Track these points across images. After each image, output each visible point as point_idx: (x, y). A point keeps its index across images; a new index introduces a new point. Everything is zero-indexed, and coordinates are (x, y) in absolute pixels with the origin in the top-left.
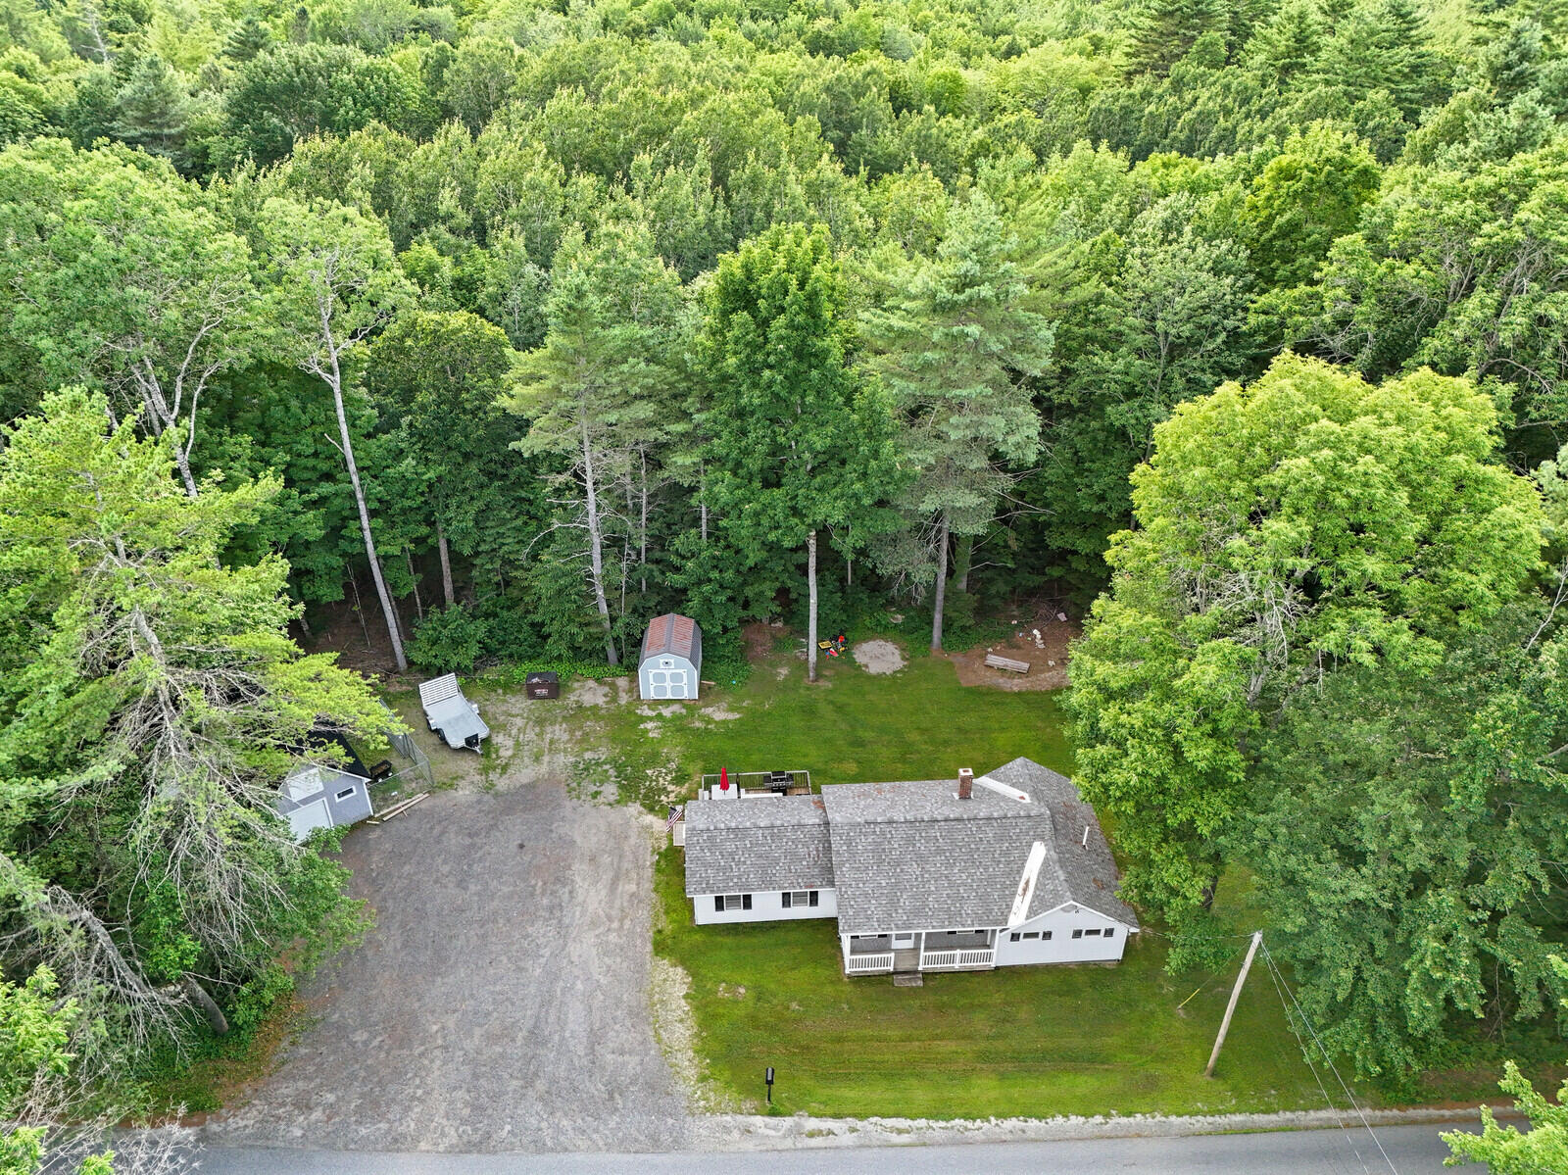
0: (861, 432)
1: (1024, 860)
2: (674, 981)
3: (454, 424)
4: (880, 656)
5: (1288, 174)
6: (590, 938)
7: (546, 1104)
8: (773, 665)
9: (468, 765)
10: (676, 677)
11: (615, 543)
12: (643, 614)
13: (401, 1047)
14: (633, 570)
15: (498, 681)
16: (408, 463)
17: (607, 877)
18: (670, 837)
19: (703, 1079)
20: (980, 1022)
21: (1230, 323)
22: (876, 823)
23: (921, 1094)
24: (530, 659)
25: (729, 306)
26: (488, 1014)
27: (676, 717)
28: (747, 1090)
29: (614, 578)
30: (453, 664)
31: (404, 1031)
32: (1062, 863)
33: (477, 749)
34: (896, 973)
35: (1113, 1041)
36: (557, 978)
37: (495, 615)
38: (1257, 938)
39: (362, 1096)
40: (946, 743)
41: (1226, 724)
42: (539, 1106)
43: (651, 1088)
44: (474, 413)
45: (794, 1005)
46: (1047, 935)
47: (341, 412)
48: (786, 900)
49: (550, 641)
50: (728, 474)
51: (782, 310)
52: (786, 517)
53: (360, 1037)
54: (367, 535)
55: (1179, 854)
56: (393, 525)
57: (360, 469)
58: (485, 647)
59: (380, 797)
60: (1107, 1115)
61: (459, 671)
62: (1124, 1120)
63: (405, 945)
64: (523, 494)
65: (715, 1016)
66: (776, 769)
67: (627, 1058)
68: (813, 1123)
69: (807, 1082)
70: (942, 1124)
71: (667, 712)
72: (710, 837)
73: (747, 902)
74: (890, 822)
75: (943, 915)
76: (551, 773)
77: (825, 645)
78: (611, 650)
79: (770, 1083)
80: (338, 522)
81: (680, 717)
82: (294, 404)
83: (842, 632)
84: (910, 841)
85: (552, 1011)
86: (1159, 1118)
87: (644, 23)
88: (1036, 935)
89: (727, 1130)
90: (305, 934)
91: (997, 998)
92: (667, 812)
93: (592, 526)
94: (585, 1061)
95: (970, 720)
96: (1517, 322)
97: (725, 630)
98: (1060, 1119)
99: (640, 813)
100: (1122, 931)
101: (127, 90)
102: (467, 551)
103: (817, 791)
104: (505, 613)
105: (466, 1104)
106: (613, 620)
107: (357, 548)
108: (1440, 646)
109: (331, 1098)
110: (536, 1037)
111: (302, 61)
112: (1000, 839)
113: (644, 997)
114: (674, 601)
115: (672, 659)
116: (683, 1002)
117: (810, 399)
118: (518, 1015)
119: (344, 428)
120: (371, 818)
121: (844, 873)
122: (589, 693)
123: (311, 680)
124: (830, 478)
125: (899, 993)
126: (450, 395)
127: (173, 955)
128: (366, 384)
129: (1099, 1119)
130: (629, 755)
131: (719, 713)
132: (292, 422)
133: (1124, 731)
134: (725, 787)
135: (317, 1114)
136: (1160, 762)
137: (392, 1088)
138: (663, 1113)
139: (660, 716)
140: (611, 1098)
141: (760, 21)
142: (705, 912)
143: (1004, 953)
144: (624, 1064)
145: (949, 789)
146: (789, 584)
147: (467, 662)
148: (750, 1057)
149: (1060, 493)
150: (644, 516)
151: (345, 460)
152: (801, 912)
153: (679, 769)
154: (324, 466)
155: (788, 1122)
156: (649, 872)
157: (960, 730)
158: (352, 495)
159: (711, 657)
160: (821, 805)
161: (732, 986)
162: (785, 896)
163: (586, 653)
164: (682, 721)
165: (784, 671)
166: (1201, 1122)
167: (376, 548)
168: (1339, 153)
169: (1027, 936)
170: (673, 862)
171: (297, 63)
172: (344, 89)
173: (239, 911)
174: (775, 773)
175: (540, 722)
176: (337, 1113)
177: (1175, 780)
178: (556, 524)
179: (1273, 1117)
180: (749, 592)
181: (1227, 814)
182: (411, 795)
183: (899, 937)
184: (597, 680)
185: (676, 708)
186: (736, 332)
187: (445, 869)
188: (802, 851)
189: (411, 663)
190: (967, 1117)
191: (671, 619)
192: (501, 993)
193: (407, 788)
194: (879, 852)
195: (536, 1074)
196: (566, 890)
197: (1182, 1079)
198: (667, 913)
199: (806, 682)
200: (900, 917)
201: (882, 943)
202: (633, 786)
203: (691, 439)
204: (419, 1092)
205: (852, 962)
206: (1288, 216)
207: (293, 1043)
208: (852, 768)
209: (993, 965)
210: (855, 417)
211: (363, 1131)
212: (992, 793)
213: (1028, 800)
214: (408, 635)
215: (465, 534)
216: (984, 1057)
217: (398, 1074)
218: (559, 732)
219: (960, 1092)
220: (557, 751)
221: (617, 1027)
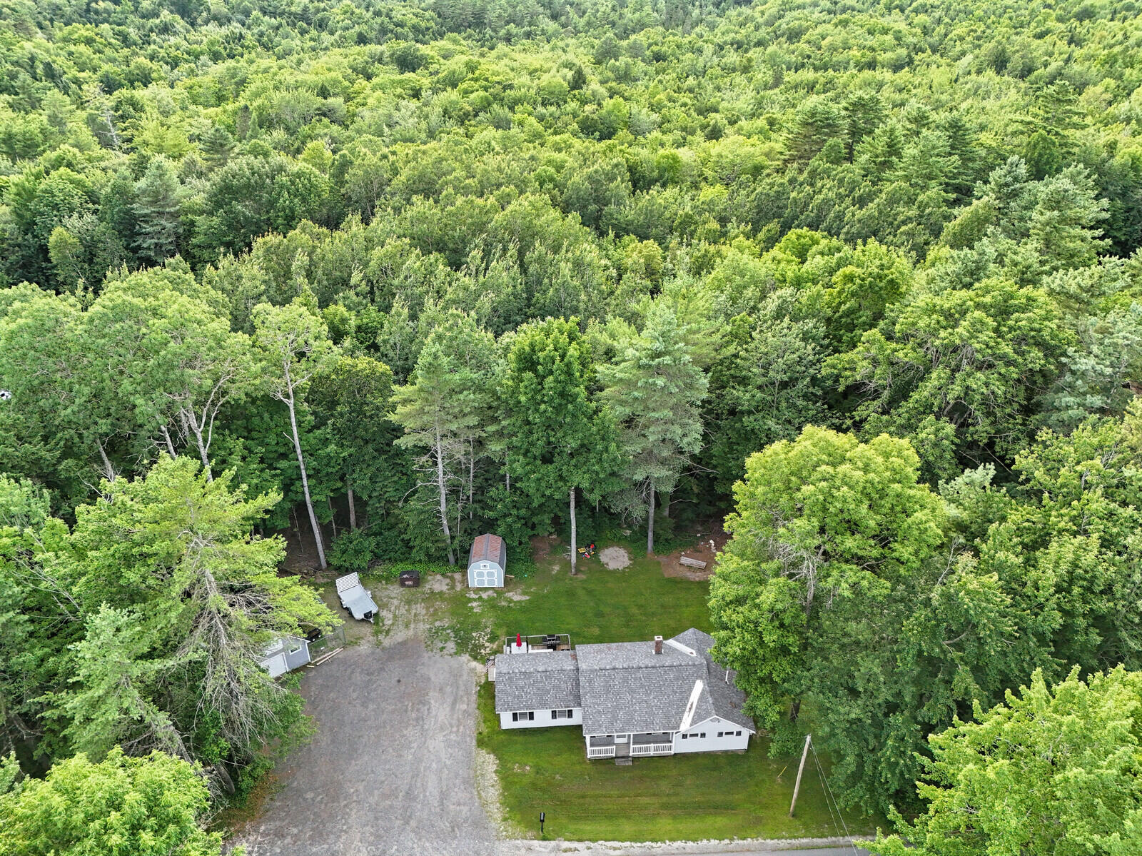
0: (598, 437)
1: (690, 690)
2: (489, 763)
3: (359, 424)
4: (615, 558)
5: (850, 278)
6: (440, 737)
7: (417, 834)
8: (550, 564)
9: (366, 630)
10: (491, 575)
11: (454, 492)
12: (470, 534)
13: (333, 802)
14: (464, 508)
15: (382, 576)
16: (332, 447)
17: (449, 700)
18: (487, 675)
19: (505, 819)
20: (664, 786)
21: (812, 371)
22: (605, 669)
23: (628, 827)
24: (401, 561)
25: (522, 366)
26: (382, 782)
27: (490, 599)
28: (530, 826)
29: (454, 514)
30: (356, 566)
31: (334, 792)
32: (712, 694)
33: (371, 620)
34: (616, 757)
35: (738, 797)
36: (421, 761)
37: (381, 534)
38: (808, 739)
39: (313, 829)
40: (653, 614)
41: (787, 622)
42: (412, 835)
43: (476, 824)
44: (371, 417)
45: (558, 777)
46: (703, 735)
47: (293, 420)
48: (554, 715)
49: (415, 551)
50: (521, 458)
51: (551, 373)
52: (556, 482)
53: (309, 795)
54: (306, 490)
55: (767, 691)
56: (321, 483)
57: (303, 452)
58: (375, 554)
59: (314, 651)
60: (732, 839)
61: (359, 569)
62: (741, 842)
63: (333, 741)
64: (399, 462)
65: (512, 783)
66: (551, 633)
67: (462, 807)
68: (566, 845)
69: (564, 821)
70: (639, 844)
71: (485, 596)
72: (510, 677)
73: (531, 716)
74: (614, 669)
75: (642, 724)
76: (415, 635)
77: (581, 551)
78: (451, 557)
79: (542, 821)
80: (289, 482)
81: (493, 599)
82: (266, 416)
83: (593, 542)
84: (625, 680)
85: (419, 780)
86: (761, 840)
87: (471, 109)
88: (697, 735)
89: (518, 848)
90: (281, 737)
91: (675, 772)
92: (485, 660)
93: (441, 483)
94: (438, 810)
95: (668, 600)
96: (956, 390)
97: (520, 543)
98: (705, 841)
99: (469, 661)
100: (746, 733)
101: (142, 183)
102: (365, 498)
103: (573, 649)
104: (386, 533)
105: (372, 834)
106: (453, 538)
107: (300, 497)
108: (888, 584)
109: (295, 831)
110: (409, 796)
111: (256, 169)
112: (677, 679)
113: (471, 772)
114: (489, 526)
115: (488, 563)
116: (494, 775)
117: (568, 420)
118: (400, 783)
119: (295, 429)
120: (309, 663)
121: (587, 699)
122: (437, 583)
123: (294, 600)
124: (582, 459)
125: (618, 769)
126: (357, 407)
127: (217, 750)
128: (307, 400)
129: (727, 841)
130: (462, 624)
131: (516, 596)
132: (265, 426)
133: (734, 624)
134: (519, 645)
135: (288, 840)
136: (752, 643)
137: (329, 825)
138: (482, 839)
139: (480, 598)
140: (453, 830)
141: (548, 107)
142: (507, 722)
143: (679, 746)
144: (461, 811)
145: (649, 647)
146: (560, 514)
147: (364, 565)
148: (532, 807)
149: (721, 462)
150: (471, 475)
151: (294, 447)
152: (563, 721)
153: (492, 633)
154: (282, 450)
155: (553, 843)
156: (474, 697)
157: (662, 606)
158: (298, 467)
159: (513, 561)
160: (575, 657)
161: (522, 766)
162: (554, 712)
163: (436, 559)
164: (494, 602)
165: (556, 568)
166: (784, 843)
167: (311, 496)
168: (876, 270)
169: (691, 735)
170: (488, 690)
171: (252, 169)
172: (282, 187)
173: (249, 724)
174: (549, 636)
175: (409, 602)
176: (299, 840)
177: (760, 652)
178: (419, 483)
179: (825, 840)
180: (535, 520)
181: (789, 670)
182: (332, 649)
183: (618, 737)
184: (442, 575)
185: (490, 592)
186: (526, 383)
187: (355, 695)
188: (563, 685)
189: (329, 564)
190: (652, 841)
191: (488, 537)
192: (389, 770)
193: (330, 645)
194: (607, 686)
195: (410, 817)
196: (426, 708)
197: (775, 819)
198: (484, 722)
199: (571, 575)
200: (619, 725)
201: (609, 741)
202: (465, 644)
203: (500, 434)
204: (345, 827)
205: (591, 751)
206: (848, 305)
207: (272, 799)
208: (596, 631)
209: (672, 752)
210: (594, 429)
211: (314, 850)
212: (675, 650)
213: (695, 655)
214: (327, 547)
215: (364, 487)
216: (665, 806)
217: (332, 817)
218: (420, 608)
219: (650, 827)
220: (419, 621)
221: (456, 790)
